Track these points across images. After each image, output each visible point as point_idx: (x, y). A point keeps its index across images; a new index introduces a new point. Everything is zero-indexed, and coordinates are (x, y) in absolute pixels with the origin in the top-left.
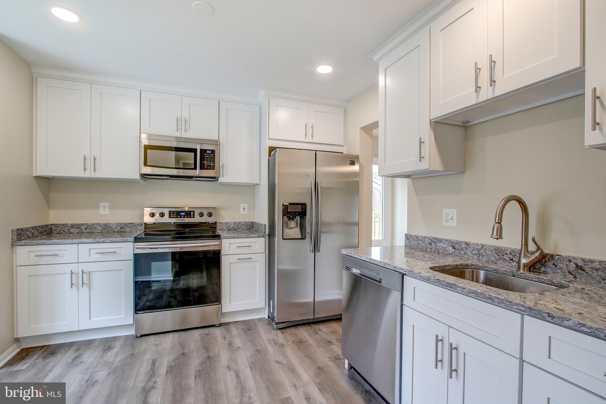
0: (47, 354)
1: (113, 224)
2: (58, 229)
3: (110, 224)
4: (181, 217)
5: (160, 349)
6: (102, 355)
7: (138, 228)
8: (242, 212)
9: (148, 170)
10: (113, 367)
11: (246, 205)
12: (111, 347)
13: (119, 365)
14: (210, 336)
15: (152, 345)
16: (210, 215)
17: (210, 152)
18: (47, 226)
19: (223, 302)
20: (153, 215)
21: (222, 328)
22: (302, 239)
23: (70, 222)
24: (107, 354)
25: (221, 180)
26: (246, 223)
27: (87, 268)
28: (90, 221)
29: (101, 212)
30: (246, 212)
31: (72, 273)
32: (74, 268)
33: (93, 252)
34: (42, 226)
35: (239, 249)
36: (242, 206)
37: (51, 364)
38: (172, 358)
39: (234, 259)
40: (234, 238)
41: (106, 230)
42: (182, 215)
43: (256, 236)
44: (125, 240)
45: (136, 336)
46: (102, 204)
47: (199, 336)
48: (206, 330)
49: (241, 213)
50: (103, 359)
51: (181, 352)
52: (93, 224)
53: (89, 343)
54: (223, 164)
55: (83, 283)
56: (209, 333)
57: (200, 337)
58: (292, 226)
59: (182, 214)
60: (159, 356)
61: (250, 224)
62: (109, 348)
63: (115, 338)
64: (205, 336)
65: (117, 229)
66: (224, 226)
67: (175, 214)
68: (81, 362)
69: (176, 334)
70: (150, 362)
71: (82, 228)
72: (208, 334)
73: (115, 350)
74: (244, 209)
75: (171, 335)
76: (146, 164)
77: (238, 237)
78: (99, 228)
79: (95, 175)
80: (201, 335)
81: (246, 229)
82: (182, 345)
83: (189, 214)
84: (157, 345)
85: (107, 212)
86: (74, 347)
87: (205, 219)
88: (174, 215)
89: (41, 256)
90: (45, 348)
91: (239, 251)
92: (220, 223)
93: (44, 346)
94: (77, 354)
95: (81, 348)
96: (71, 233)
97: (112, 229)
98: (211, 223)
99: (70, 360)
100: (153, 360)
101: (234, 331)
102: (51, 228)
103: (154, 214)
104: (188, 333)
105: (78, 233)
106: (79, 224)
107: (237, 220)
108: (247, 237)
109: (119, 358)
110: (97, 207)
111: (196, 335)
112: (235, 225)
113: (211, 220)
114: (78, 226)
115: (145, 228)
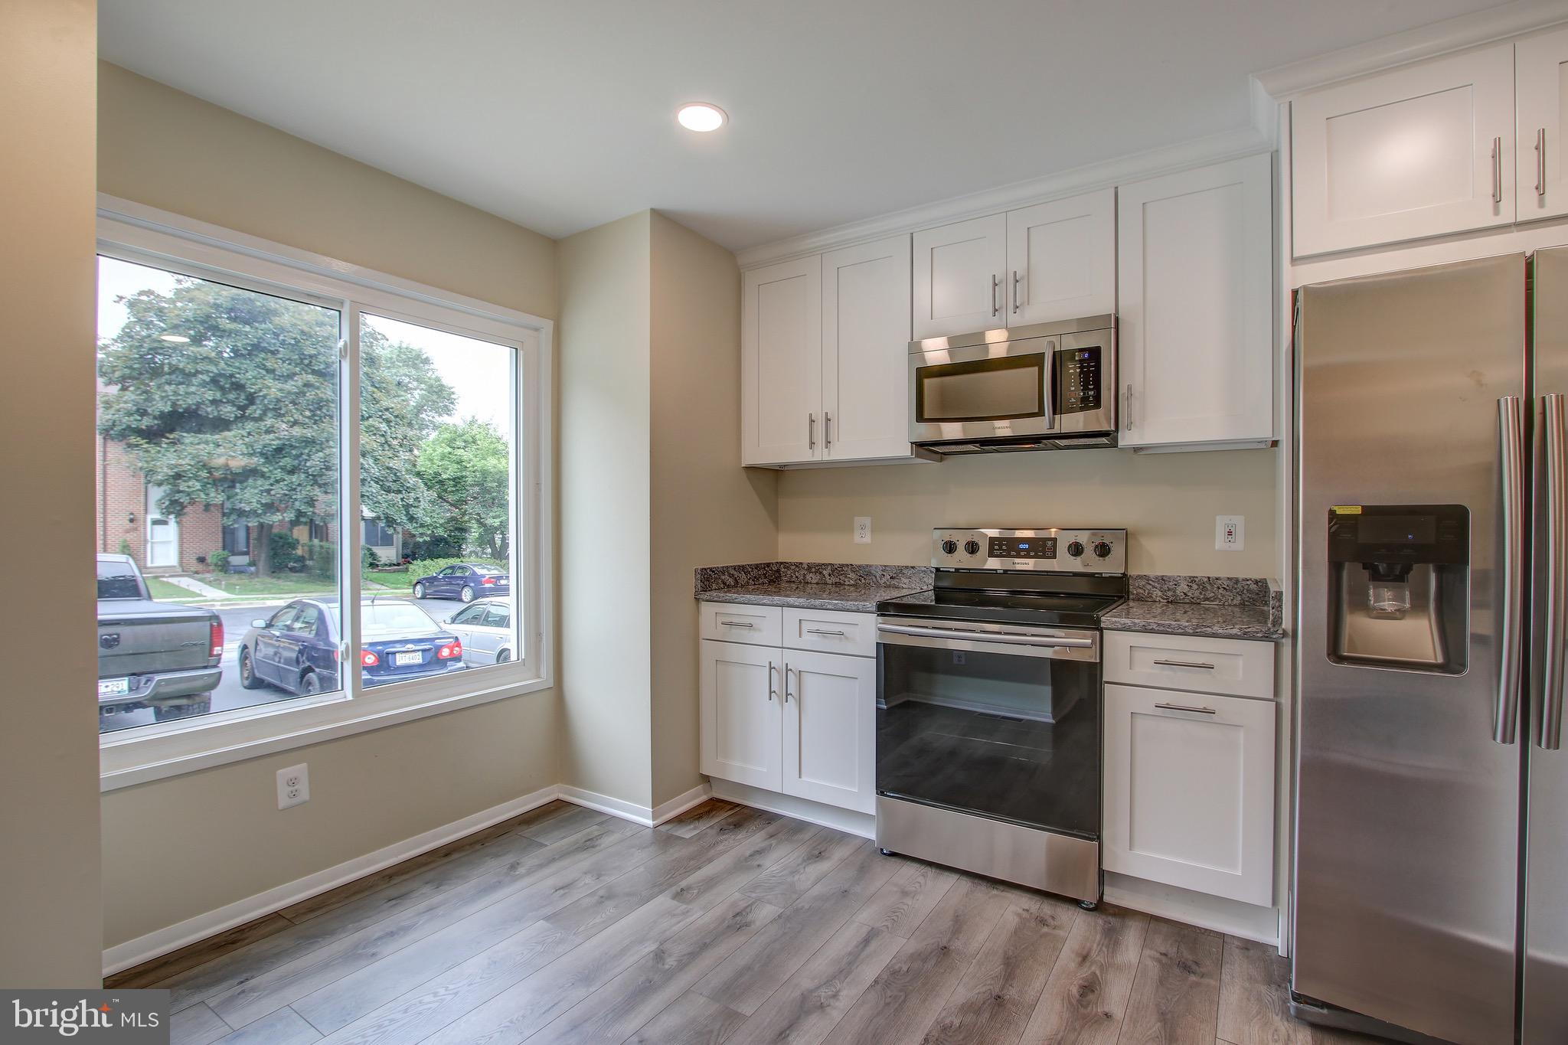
0: (729, 824)
1: (877, 567)
2: (789, 572)
3: (871, 566)
4: (1018, 556)
5: (905, 907)
6: (798, 865)
7: (925, 579)
8: (1220, 542)
9: (926, 432)
10: (794, 905)
11: (1238, 521)
12: (823, 854)
13: (807, 907)
14: (1045, 929)
15: (895, 889)
16: (1103, 550)
17: (1086, 355)
18: (768, 565)
19: (1106, 834)
20: (950, 547)
21: (1099, 921)
22: (1442, 668)
23: (807, 559)
24: (806, 869)
25: (1128, 438)
26: (1237, 581)
27: (796, 660)
28: (837, 561)
29: (857, 539)
30: (1239, 544)
31: (771, 668)
32: (776, 657)
33: (806, 626)
34: (757, 565)
35: (1167, 672)
36: (1221, 524)
37: (721, 847)
38: (913, 946)
39: (1145, 701)
40: (1145, 630)
41: (863, 581)
42: (1023, 550)
43: (1235, 631)
44: (860, 607)
45: (882, 850)
46: (859, 520)
47: (1019, 915)
48: (1047, 908)
49: (1217, 548)
50: (794, 876)
51: (944, 943)
52: (842, 566)
53: (800, 826)
54: (1129, 388)
55: (787, 695)
56: (1050, 921)
57: (1017, 919)
58: (1389, 605)
59: (1021, 546)
60: (890, 926)
61: (1253, 587)
62: (818, 856)
63: (844, 837)
64: (1033, 924)
65: (884, 580)
66: (1154, 587)
67: (1004, 547)
68: (759, 866)
69: (965, 884)
70: (865, 930)
71: (825, 572)
72: (1043, 922)
73: (824, 866)
74: (1230, 533)
75: (951, 879)
76: (920, 417)
77: (1162, 628)
78: (852, 575)
79: (813, 455)
80: (1025, 915)
81: (1235, 602)
82: (959, 924)
83: (1042, 548)
84: (905, 893)
85: (868, 539)
86: (771, 828)
87: (1090, 564)
88: (1000, 548)
89: (730, 624)
90: (738, 809)
91: (1167, 677)
92: (1140, 577)
93: (738, 805)
94: (767, 843)
95: (780, 834)
96: (808, 583)
97: (874, 579)
98: (1108, 575)
99: (748, 853)
100: (873, 928)
101: (1132, 948)
102: (778, 571)
103: (977, 544)
104: (995, 892)
105: (817, 584)
106: (819, 565)
107: (1201, 573)
108: (1195, 634)
109: (817, 890)
110: (851, 530)
111: (1012, 908)
112: (1195, 586)
113: (1109, 567)
114: (817, 568)
115: (937, 578)
